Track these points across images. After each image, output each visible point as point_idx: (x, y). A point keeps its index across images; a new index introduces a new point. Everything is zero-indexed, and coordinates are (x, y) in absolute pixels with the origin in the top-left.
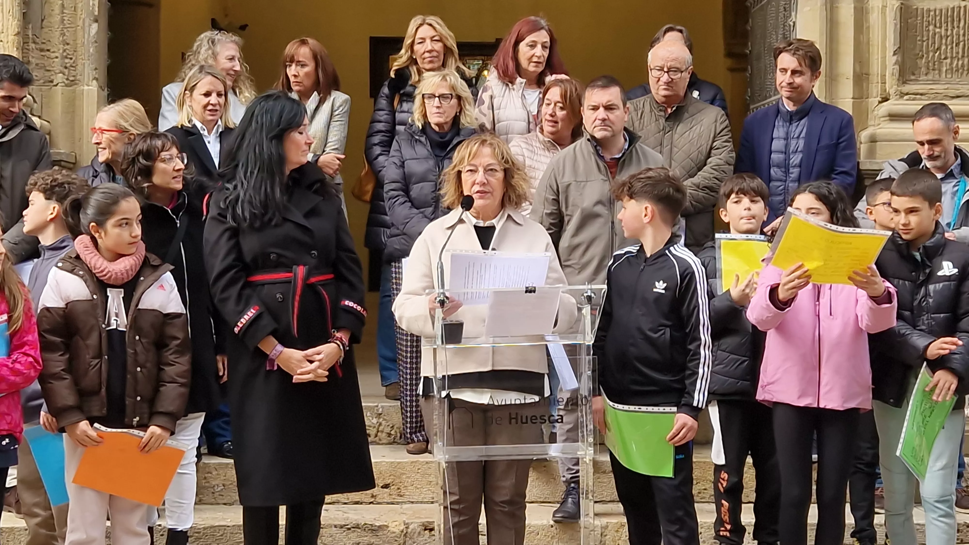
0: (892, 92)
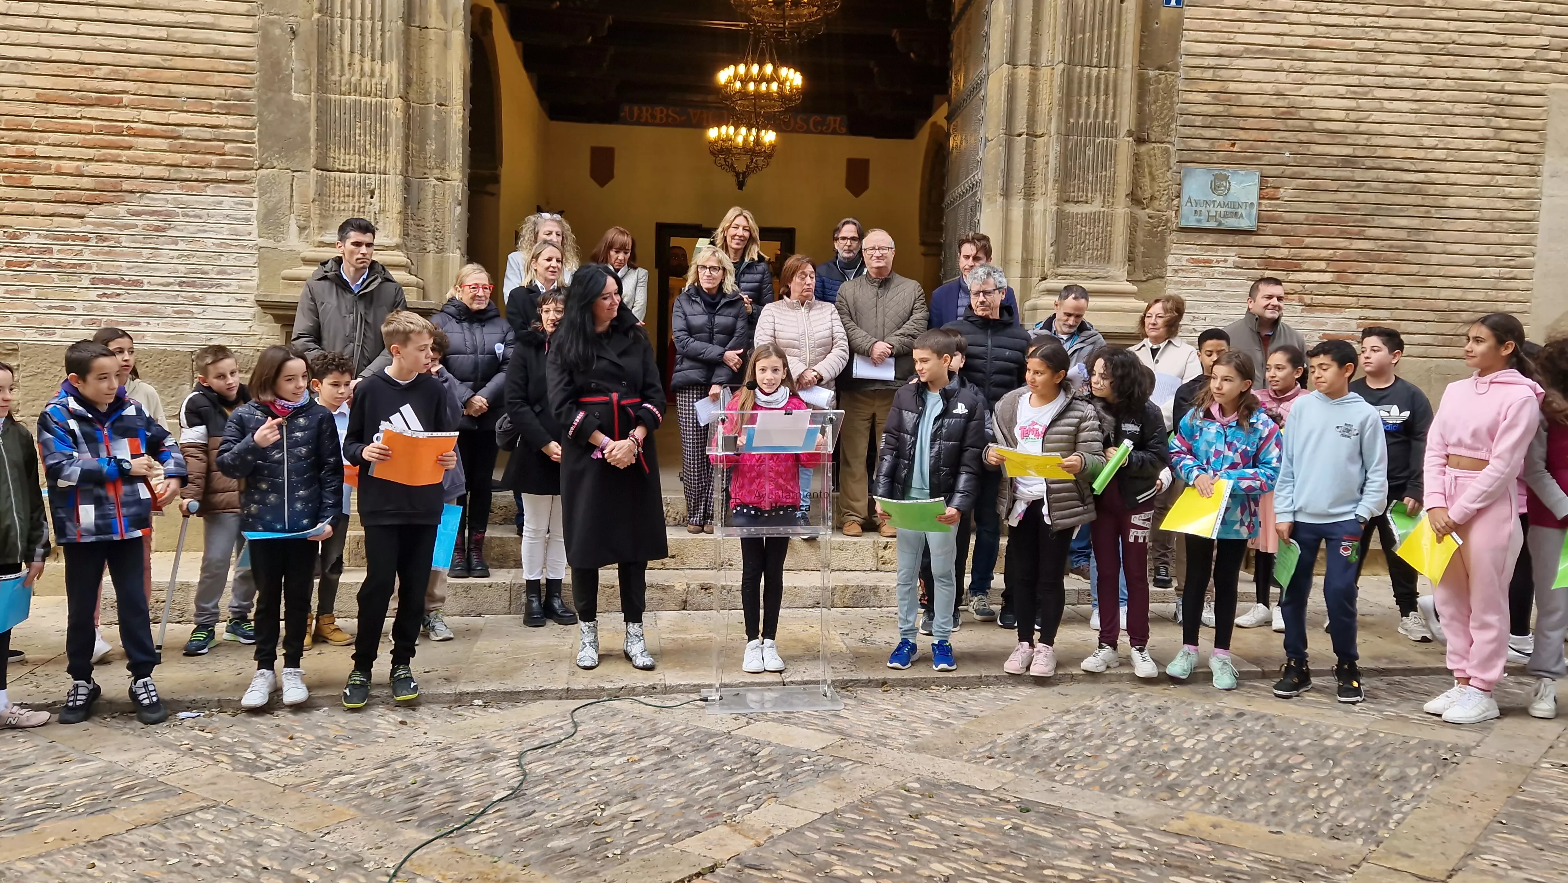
0: (1049, 273)
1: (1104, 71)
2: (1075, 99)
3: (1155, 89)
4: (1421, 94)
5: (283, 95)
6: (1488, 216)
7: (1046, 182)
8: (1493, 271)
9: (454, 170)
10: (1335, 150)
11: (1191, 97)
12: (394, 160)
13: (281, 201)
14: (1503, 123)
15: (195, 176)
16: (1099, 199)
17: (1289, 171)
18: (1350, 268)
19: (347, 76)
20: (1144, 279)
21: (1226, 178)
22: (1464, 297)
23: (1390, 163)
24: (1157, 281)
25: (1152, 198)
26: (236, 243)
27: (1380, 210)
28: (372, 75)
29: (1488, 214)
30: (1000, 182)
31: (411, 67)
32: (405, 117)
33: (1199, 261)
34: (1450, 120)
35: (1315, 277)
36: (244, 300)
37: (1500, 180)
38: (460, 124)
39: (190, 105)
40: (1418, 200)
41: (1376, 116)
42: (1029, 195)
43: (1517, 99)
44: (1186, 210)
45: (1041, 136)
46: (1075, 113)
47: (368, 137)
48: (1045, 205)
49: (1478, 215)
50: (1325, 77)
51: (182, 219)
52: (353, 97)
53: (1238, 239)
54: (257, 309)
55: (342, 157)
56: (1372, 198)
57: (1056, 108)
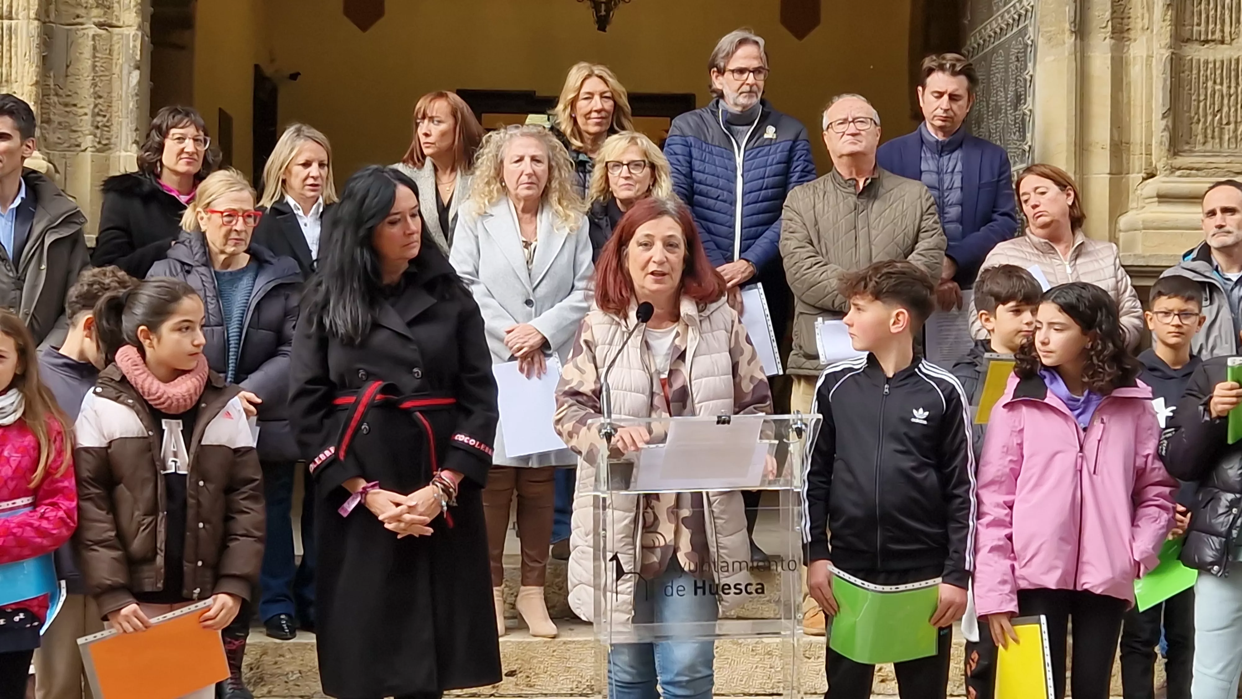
0: (1160, 165)
9: (127, 9)
42: (1120, 32)
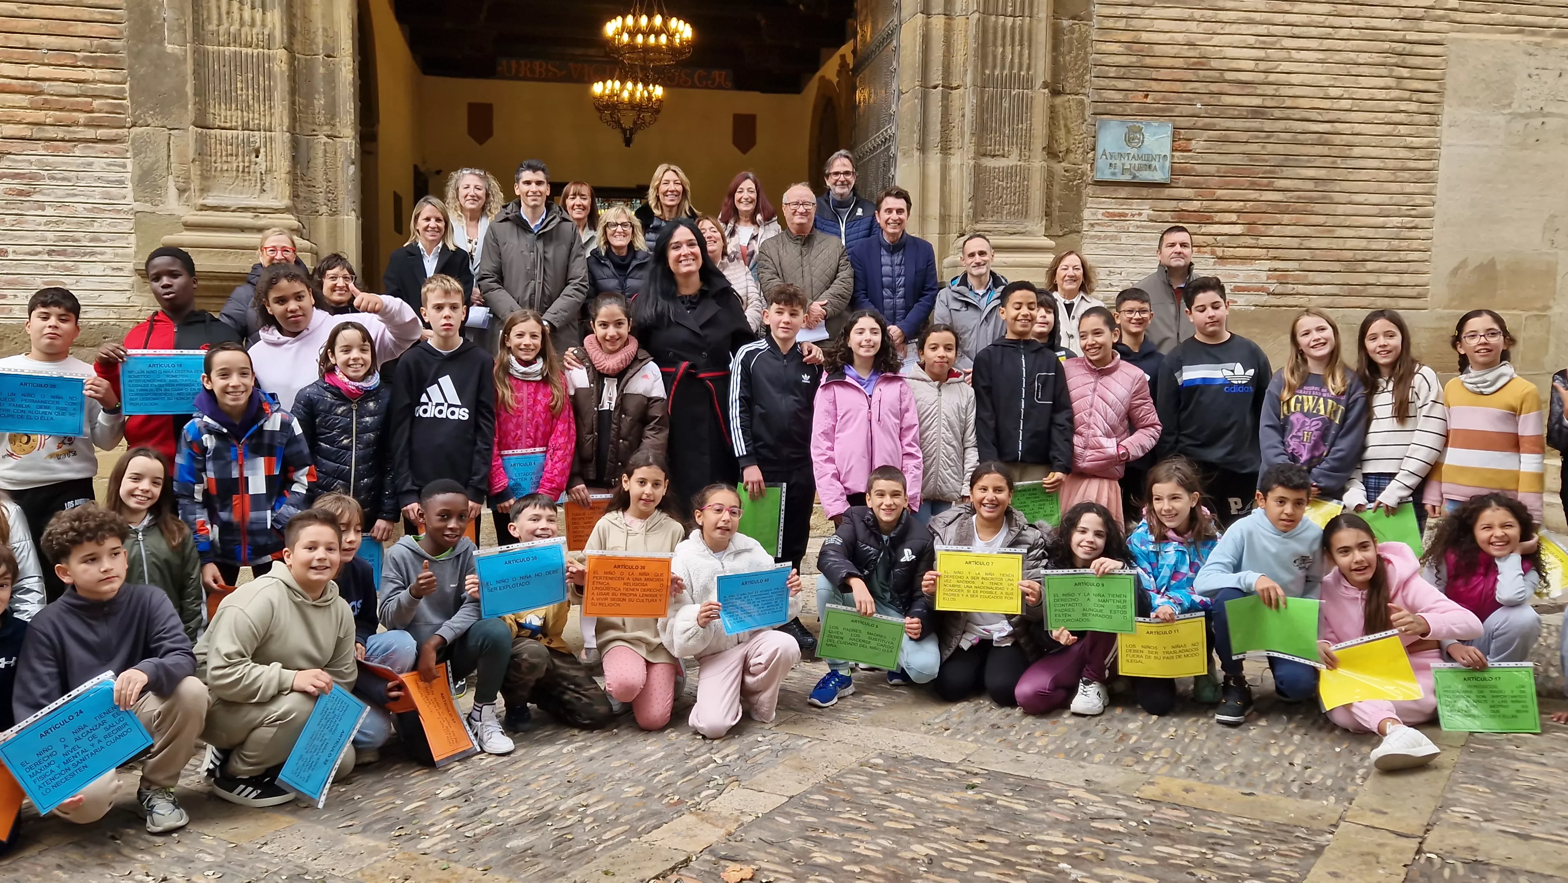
1: (1018, 21)
2: (990, 49)
3: (1071, 38)
4: (1327, 44)
5: (155, 46)
6: (1391, 167)
7: (962, 136)
8: (1396, 221)
9: (346, 126)
10: (1246, 101)
11: (1105, 47)
12: (280, 115)
13: (157, 161)
14: (1405, 72)
15: (61, 136)
16: (1015, 153)
17: (1201, 122)
18: (1260, 219)
19: (226, 25)
20: (1061, 233)
21: (1140, 130)
22: (1369, 247)
23: (1297, 114)
24: (1074, 236)
25: (1068, 151)
26: (110, 208)
27: (1288, 161)
28: (253, 24)
29: (1391, 164)
30: (916, 136)
31: (295, 15)
32: (290, 70)
33: (1114, 215)
34: (1355, 70)
35: (1226, 229)
36: (121, 269)
37: (1402, 129)
38: (350, 76)
39: (51, 57)
40: (1325, 150)
41: (1285, 66)
42: (945, 150)
43: (1418, 49)
44: (1101, 163)
45: (956, 88)
46: (990, 64)
47: (250, 91)
48: (962, 159)
49: (1382, 165)
50: (1235, 26)
51: (48, 182)
52: (232, 48)
53: (1152, 192)
54: (135, 278)
55: (223, 113)
56: (1280, 149)
57: (971, 59)
